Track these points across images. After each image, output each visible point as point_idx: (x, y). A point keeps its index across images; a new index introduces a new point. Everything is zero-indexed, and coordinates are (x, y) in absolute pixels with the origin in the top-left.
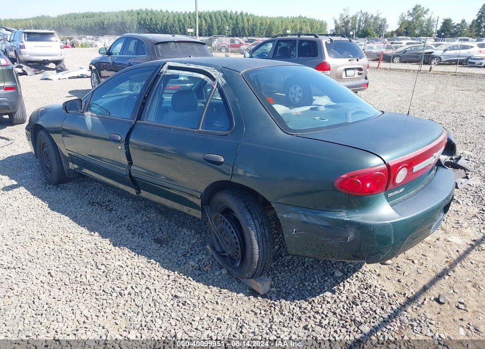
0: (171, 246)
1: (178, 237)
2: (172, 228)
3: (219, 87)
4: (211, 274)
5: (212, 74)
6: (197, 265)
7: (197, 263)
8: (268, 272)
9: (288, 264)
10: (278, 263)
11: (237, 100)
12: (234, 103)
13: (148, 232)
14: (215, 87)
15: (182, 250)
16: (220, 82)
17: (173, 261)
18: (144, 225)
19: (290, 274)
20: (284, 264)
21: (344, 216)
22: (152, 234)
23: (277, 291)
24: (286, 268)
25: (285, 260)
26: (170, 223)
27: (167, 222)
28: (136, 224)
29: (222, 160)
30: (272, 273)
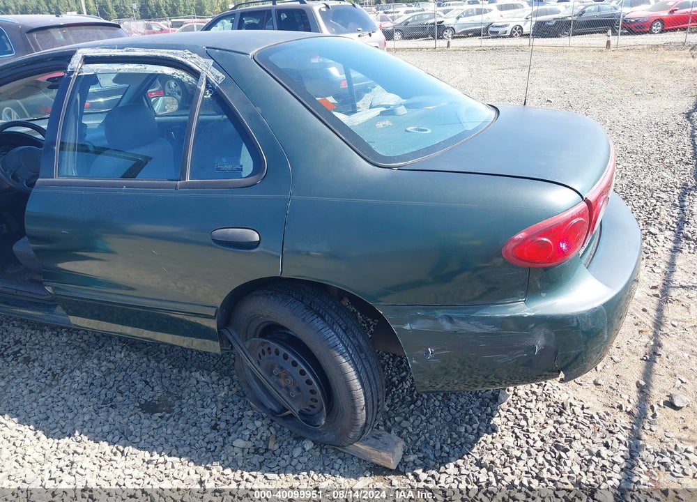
0: (181, 414)
1: (187, 390)
2: (168, 375)
3: (213, 88)
4: (285, 457)
5: (190, 63)
6: (250, 444)
7: (249, 440)
8: (385, 424)
9: (412, 397)
10: (393, 400)
11: (258, 110)
12: (254, 117)
13: (121, 392)
14: (203, 88)
15: (207, 419)
16: (212, 78)
17: (197, 445)
18: (107, 379)
19: (424, 418)
20: (404, 398)
21: (523, 309)
22: (132, 396)
23: (419, 458)
24: (412, 406)
25: (403, 391)
26: (161, 365)
27: (153, 364)
28: (89, 381)
29: (256, 237)
30: (393, 422)
